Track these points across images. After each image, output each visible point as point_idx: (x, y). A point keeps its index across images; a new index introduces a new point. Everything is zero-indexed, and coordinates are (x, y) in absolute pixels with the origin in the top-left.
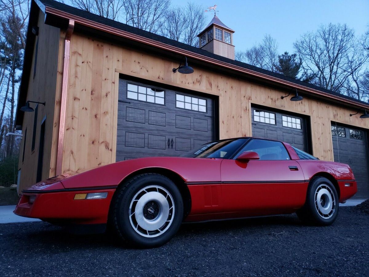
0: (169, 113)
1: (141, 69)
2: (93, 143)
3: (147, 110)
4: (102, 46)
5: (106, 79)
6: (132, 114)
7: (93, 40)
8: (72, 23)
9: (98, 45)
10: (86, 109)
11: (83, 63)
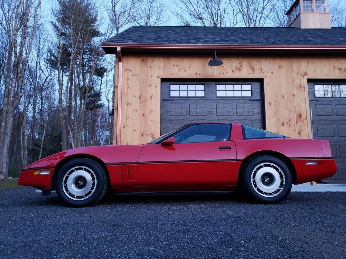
0: (210, 103)
1: (180, 70)
2: (142, 135)
3: (188, 104)
4: (146, 59)
5: (150, 85)
6: (175, 109)
7: (139, 57)
8: (119, 49)
9: (143, 60)
10: (136, 111)
11: (132, 76)
